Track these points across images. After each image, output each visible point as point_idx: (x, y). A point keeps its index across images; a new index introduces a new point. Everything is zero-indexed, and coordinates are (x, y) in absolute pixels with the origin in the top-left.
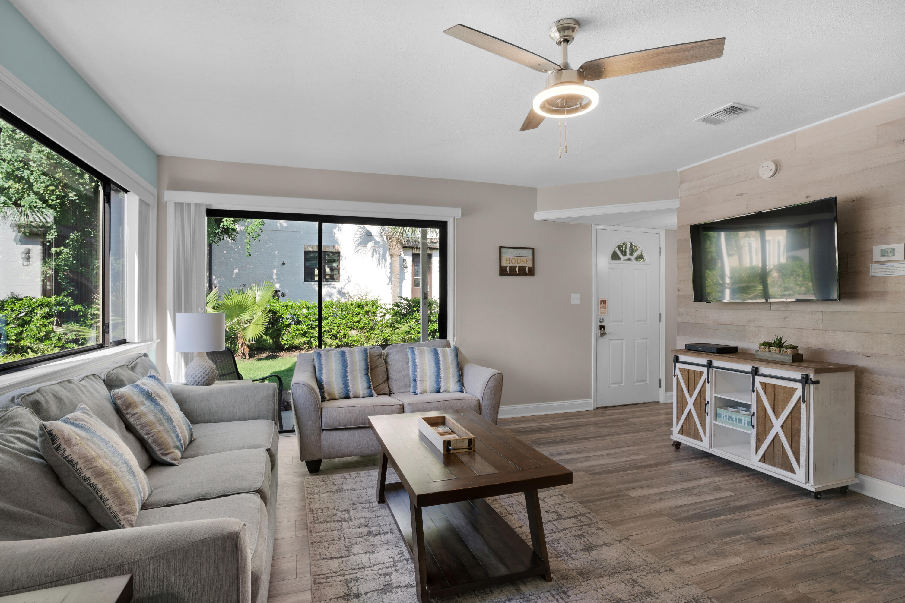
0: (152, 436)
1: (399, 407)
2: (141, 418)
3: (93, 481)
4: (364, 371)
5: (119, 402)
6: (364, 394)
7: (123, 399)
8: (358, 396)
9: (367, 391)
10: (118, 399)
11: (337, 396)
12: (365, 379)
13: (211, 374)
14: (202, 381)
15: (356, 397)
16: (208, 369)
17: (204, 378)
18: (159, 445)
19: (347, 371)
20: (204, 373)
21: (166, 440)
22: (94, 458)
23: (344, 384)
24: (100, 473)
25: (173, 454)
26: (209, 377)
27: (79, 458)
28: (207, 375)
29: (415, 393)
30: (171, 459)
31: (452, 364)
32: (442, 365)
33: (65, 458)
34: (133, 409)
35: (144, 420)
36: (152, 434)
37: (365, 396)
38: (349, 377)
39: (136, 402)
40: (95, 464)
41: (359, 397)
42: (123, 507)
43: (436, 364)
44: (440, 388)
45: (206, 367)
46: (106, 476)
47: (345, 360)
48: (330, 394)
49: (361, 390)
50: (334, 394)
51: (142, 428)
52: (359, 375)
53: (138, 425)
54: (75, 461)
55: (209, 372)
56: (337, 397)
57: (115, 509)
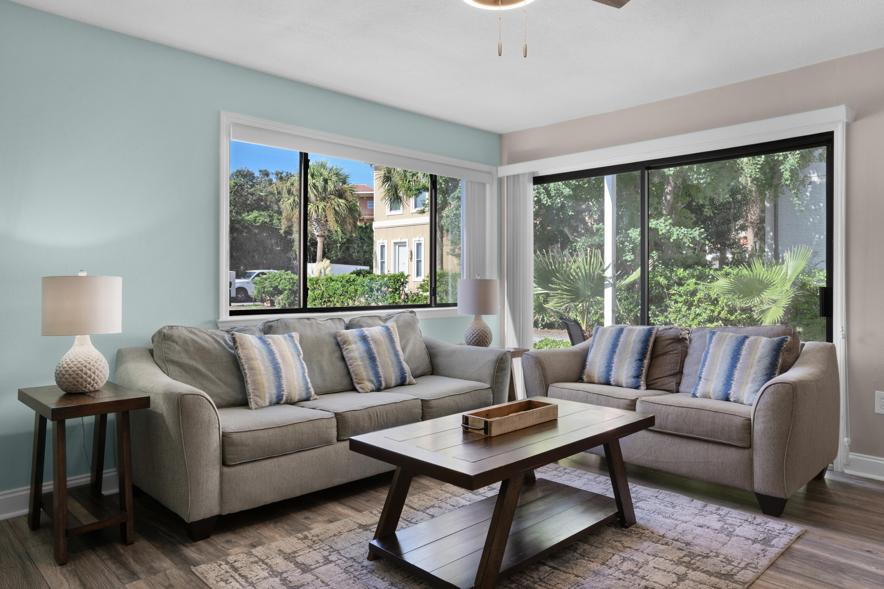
0: (353, 367)
1: (628, 402)
2: (350, 352)
3: (246, 371)
4: (637, 355)
5: (339, 339)
6: (627, 383)
7: (341, 337)
8: (620, 385)
9: (631, 381)
10: (339, 336)
11: (596, 379)
12: (634, 366)
13: (479, 337)
14: (472, 342)
15: (618, 385)
16: (477, 331)
17: (473, 339)
18: (355, 375)
19: (615, 352)
20: (473, 335)
21: (361, 373)
22: (252, 359)
23: (607, 367)
24: (252, 369)
25: (363, 384)
26: (477, 339)
27: (244, 356)
28: (475, 337)
29: (694, 396)
30: (360, 388)
31: (759, 362)
32: (741, 361)
33: (238, 354)
34: (347, 345)
35: (352, 355)
36: (353, 366)
37: (629, 386)
38: (615, 360)
39: (350, 341)
40: (251, 362)
41: (622, 387)
42: (255, 391)
43: (732, 359)
44: (729, 394)
45: (476, 329)
46: (254, 371)
47: (617, 339)
48: (589, 376)
49: (624, 378)
50: (594, 377)
51: (349, 360)
52: (629, 360)
53: (347, 357)
54: (241, 357)
55: (477, 335)
56: (596, 381)
57: (251, 390)
